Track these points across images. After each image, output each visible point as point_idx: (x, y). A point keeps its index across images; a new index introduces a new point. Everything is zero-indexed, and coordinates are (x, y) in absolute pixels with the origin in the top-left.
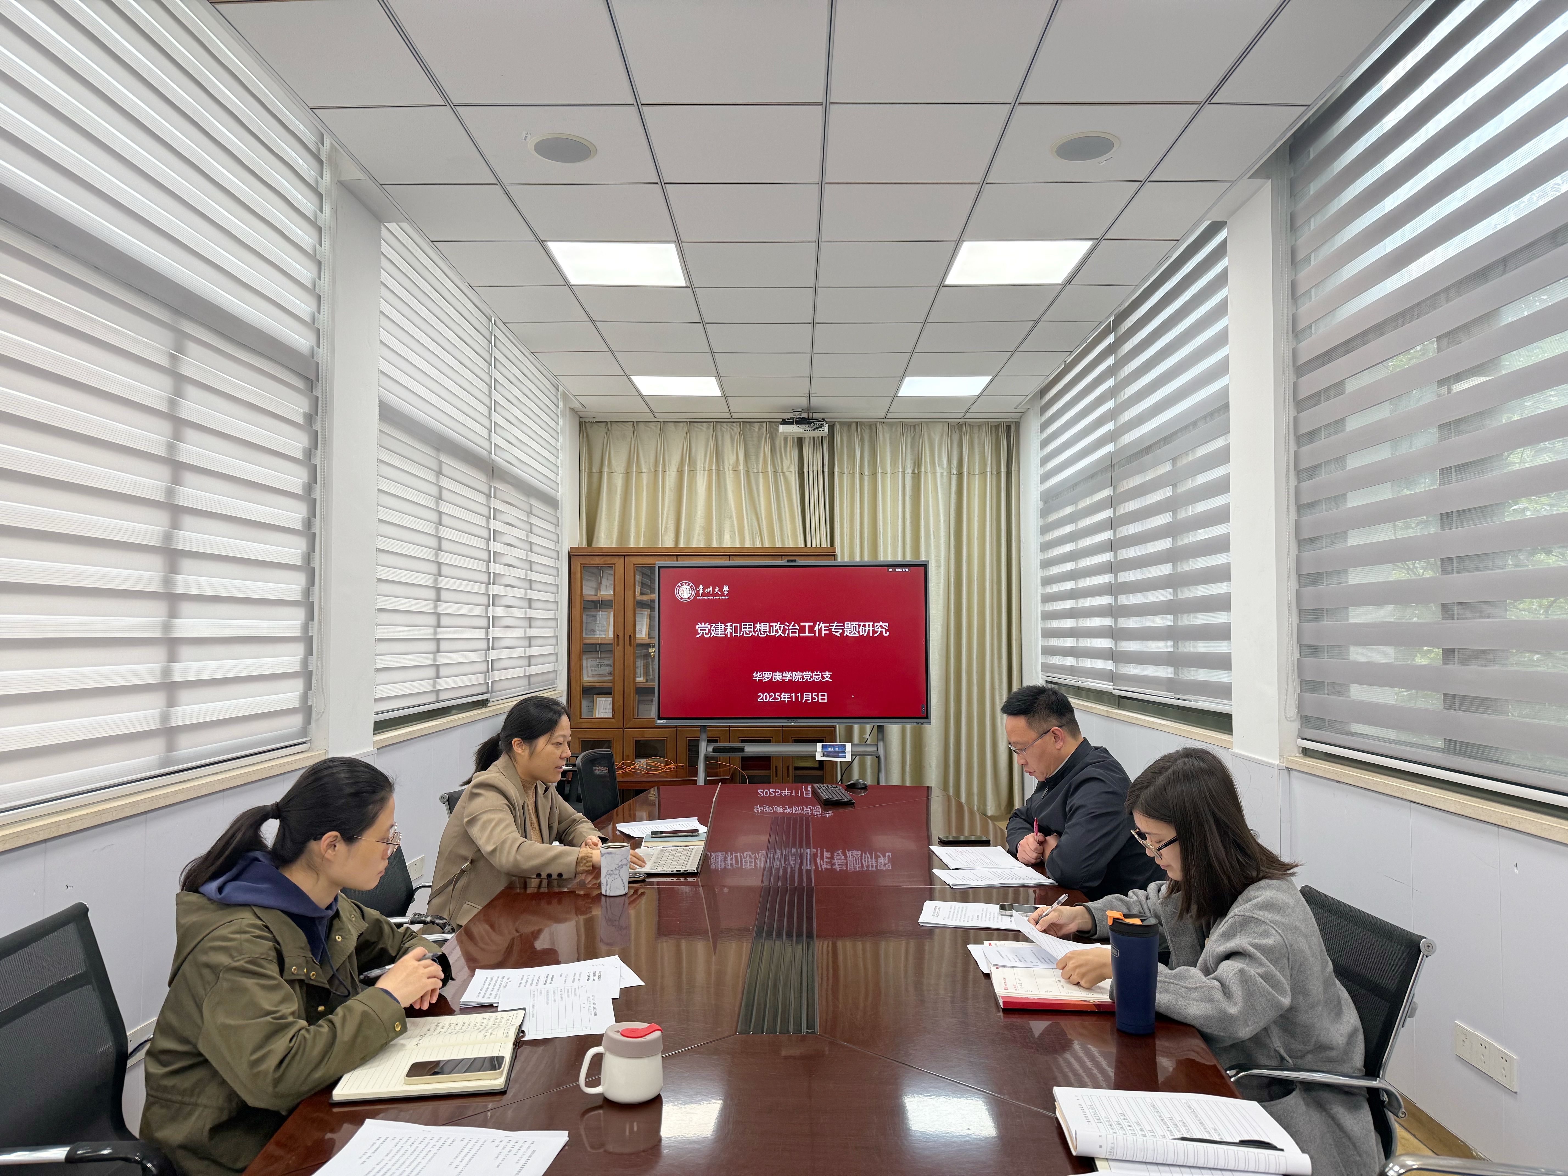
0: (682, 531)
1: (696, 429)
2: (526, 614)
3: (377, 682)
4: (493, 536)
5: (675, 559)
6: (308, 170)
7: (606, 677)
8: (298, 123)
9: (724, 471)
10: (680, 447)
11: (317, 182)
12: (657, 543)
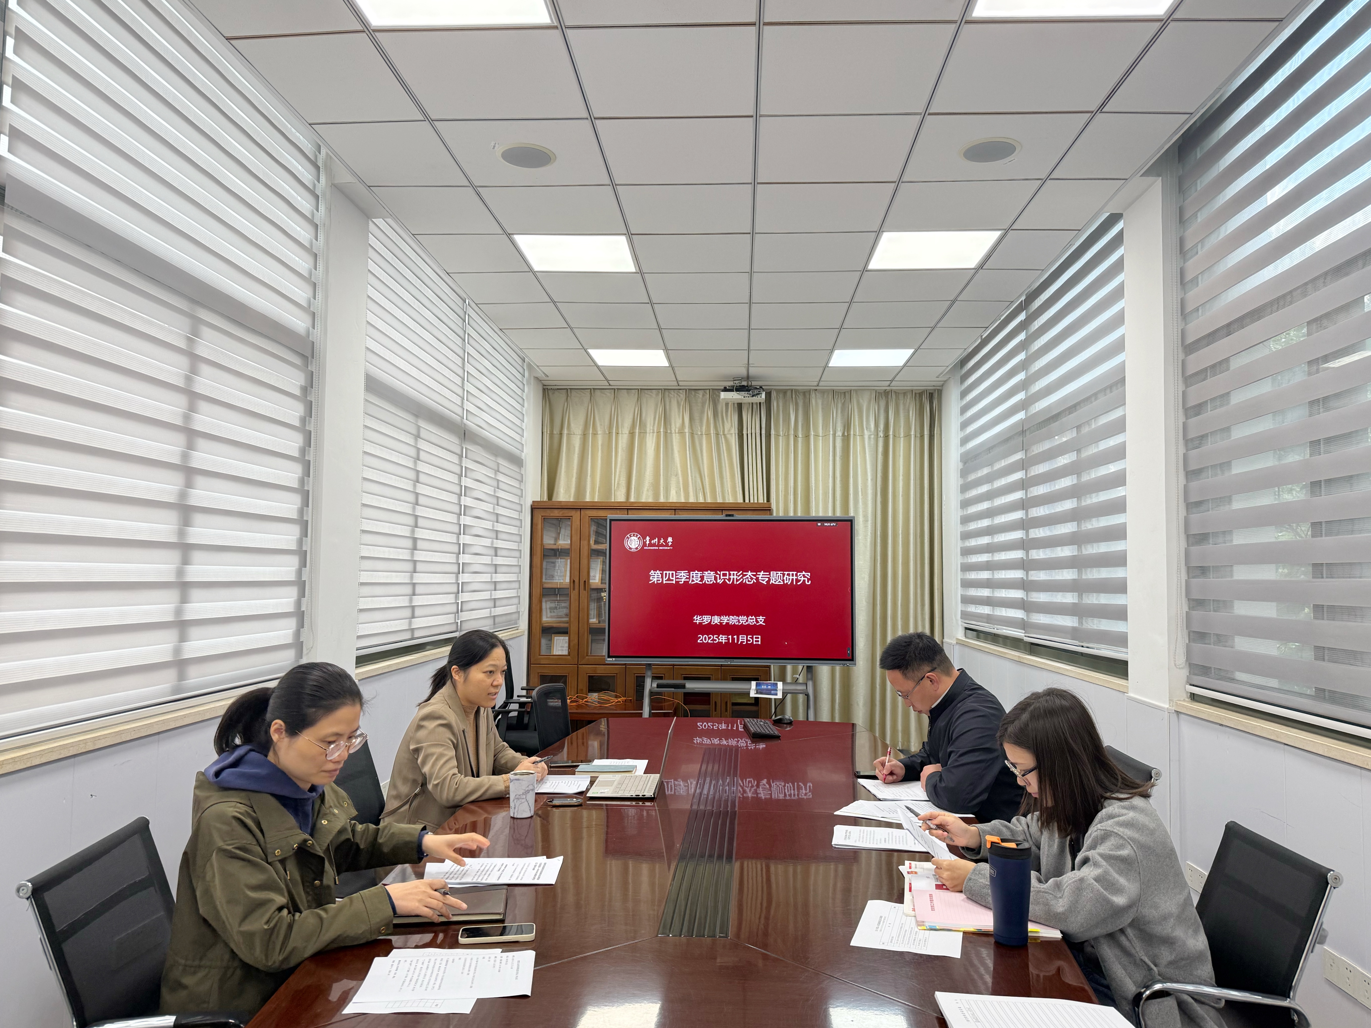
0: (633, 487)
1: (647, 395)
2: (492, 561)
3: (360, 621)
4: (464, 491)
5: (626, 512)
6: (306, 174)
7: (563, 618)
8: (298, 134)
9: (671, 433)
10: (633, 410)
11: (314, 186)
12: (611, 498)
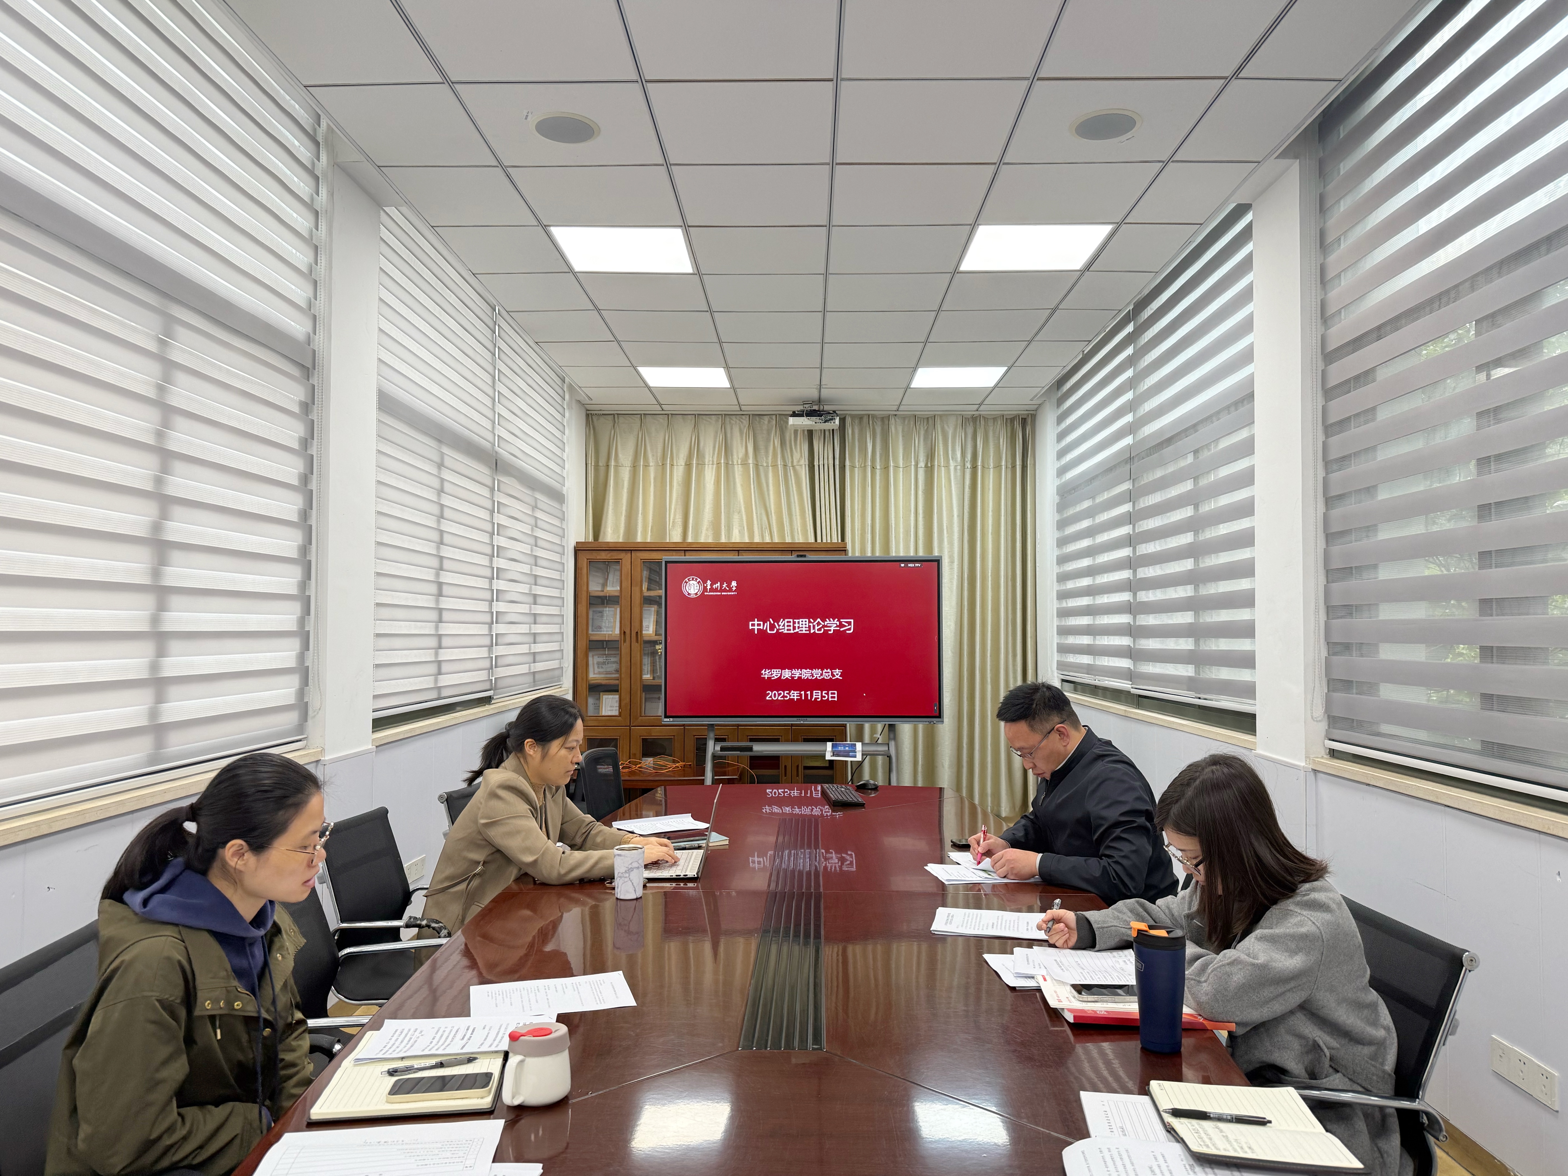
0: (690, 526)
1: (705, 421)
2: (530, 609)
3: (377, 679)
4: (497, 529)
5: (684, 554)
6: (303, 151)
7: (613, 674)
8: (292, 102)
9: (733, 464)
10: (689, 440)
11: (313, 164)
12: (666, 540)
